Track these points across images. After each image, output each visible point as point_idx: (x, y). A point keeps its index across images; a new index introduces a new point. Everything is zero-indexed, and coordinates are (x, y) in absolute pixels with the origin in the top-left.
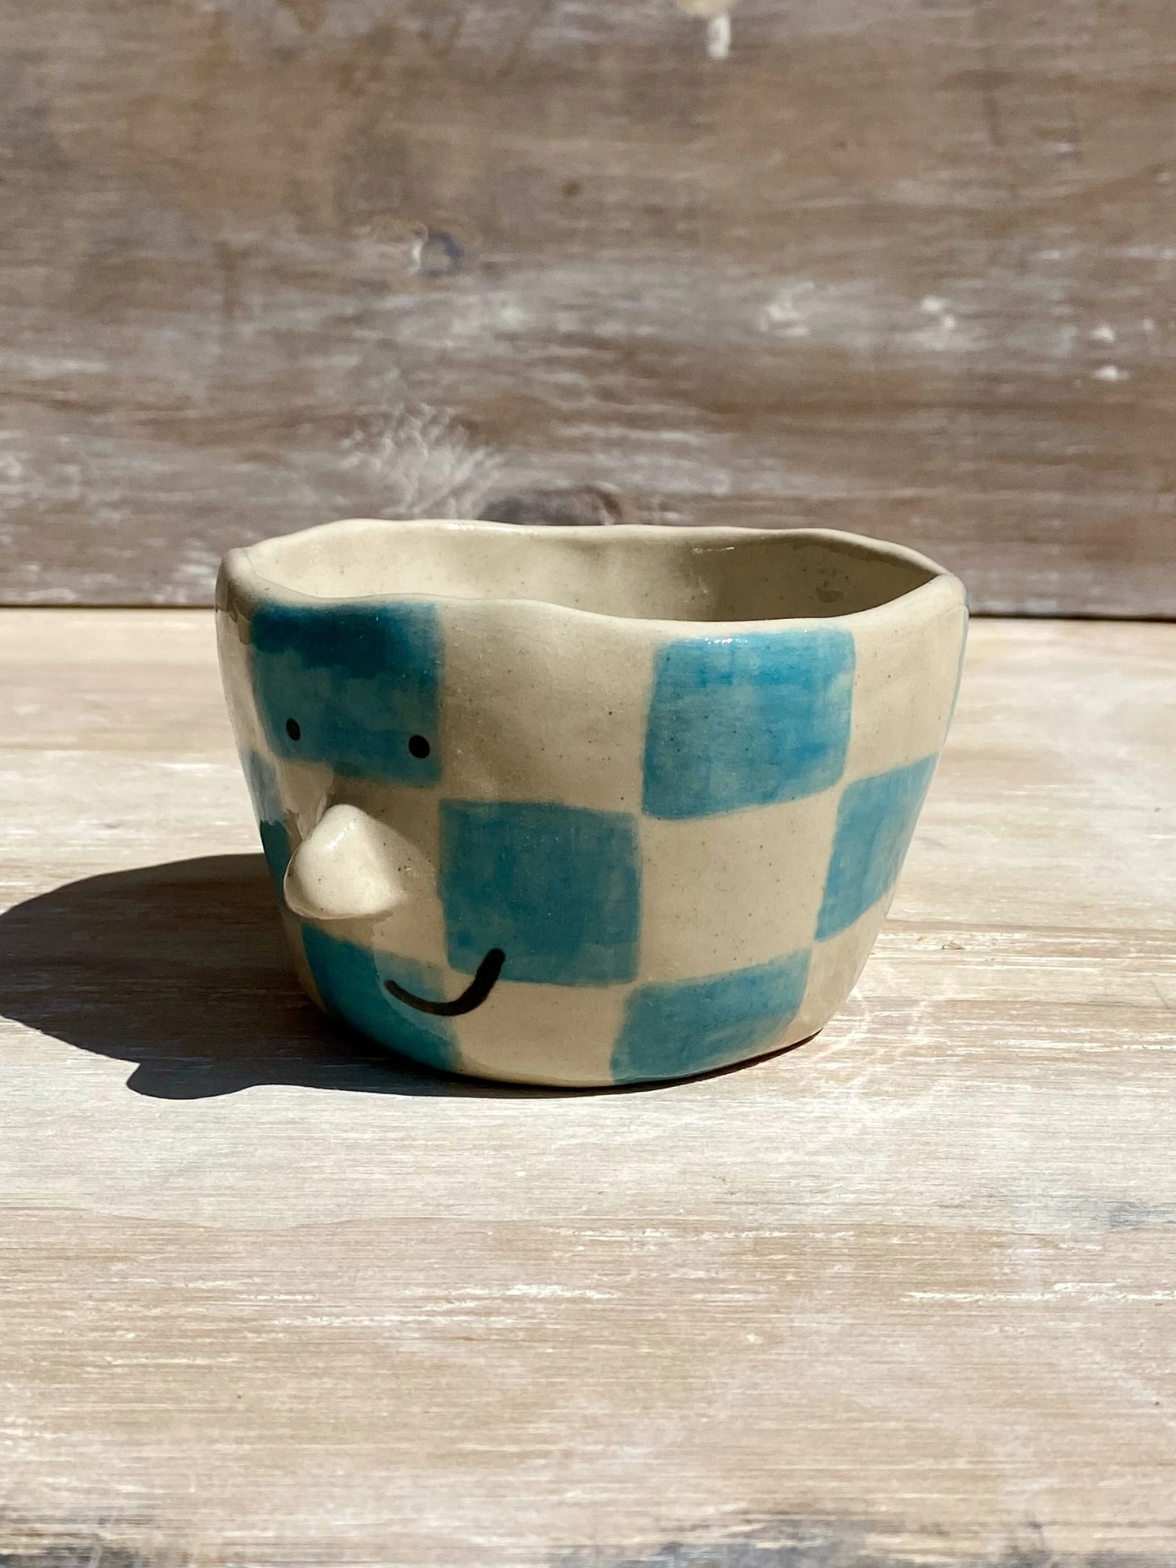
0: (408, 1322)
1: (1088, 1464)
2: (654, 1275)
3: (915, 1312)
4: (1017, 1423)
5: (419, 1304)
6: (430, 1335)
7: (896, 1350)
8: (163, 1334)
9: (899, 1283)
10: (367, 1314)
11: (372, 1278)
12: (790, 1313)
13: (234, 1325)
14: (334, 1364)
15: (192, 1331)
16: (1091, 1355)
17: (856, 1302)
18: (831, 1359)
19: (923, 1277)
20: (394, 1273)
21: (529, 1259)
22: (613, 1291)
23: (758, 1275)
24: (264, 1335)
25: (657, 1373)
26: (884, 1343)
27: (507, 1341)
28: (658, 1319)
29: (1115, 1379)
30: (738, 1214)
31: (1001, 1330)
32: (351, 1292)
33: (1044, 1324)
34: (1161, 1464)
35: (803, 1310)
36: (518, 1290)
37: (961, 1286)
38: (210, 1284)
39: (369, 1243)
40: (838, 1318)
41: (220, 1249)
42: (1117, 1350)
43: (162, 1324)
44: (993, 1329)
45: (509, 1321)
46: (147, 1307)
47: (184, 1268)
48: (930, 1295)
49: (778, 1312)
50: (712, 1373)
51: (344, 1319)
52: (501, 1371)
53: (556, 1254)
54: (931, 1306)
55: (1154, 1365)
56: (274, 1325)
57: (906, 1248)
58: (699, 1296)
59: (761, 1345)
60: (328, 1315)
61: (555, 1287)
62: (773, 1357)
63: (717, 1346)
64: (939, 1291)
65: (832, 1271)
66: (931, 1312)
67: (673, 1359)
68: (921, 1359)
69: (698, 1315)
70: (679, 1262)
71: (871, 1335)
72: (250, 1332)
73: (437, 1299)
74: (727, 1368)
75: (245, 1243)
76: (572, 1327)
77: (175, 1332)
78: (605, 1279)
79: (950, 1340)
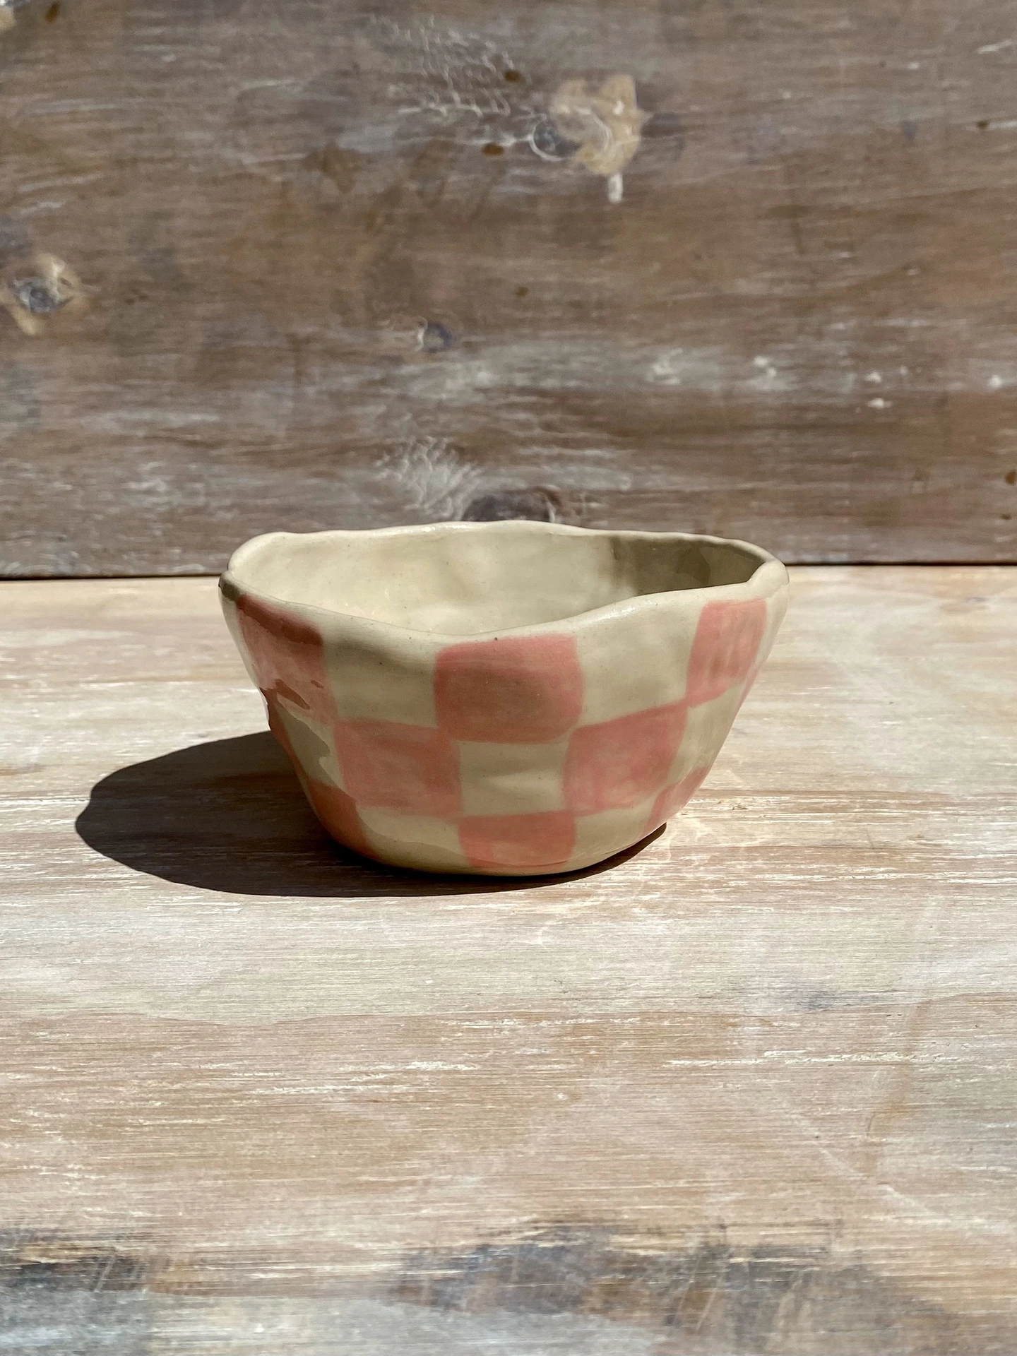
0: (338, 1090)
1: (765, 1182)
2: (504, 1052)
3: (670, 1075)
4: (723, 1153)
5: (347, 1076)
6: (351, 1099)
7: (654, 1103)
8: (178, 1102)
9: (664, 1054)
10: (313, 1085)
11: (320, 1058)
12: (588, 1078)
13: (225, 1095)
14: (286, 1121)
15: (198, 1099)
16: (780, 1103)
17: (633, 1068)
18: (610, 1110)
19: (680, 1049)
20: (335, 1055)
21: (425, 1043)
22: (476, 1065)
23: (573, 1051)
24: (244, 1102)
25: (494, 1123)
26: (646, 1097)
27: (401, 1102)
28: (502, 1084)
29: (792, 1120)
30: (566, 1008)
31: (725, 1086)
32: (305, 1069)
33: (753, 1081)
34: (812, 1181)
35: (597, 1075)
36: (415, 1065)
37: (702, 1055)
38: (215, 1066)
39: (323, 1035)
40: (619, 1080)
41: (225, 1041)
42: (798, 1099)
43: (179, 1095)
44: (718, 1085)
45: (404, 1088)
46: (172, 1083)
47: (200, 1055)
48: (682, 1062)
49: (581, 1077)
50: (530, 1122)
51: (298, 1089)
52: (393, 1124)
53: (443, 1039)
54: (682, 1070)
55: (820, 1109)
56: (252, 1094)
57: (673, 1029)
58: (531, 1067)
59: (566, 1101)
60: (288, 1086)
61: (439, 1062)
62: (573, 1110)
63: (537, 1102)
64: (688, 1059)
65: (621, 1046)
66: (680, 1075)
67: (506, 1113)
68: (668, 1109)
69: (529, 1080)
70: (523, 1042)
71: (638, 1092)
72: (236, 1099)
73: (361, 1073)
74: (540, 1118)
75: (242, 1035)
76: (444, 1091)
77: (187, 1101)
78: (472, 1056)
79: (689, 1094)
